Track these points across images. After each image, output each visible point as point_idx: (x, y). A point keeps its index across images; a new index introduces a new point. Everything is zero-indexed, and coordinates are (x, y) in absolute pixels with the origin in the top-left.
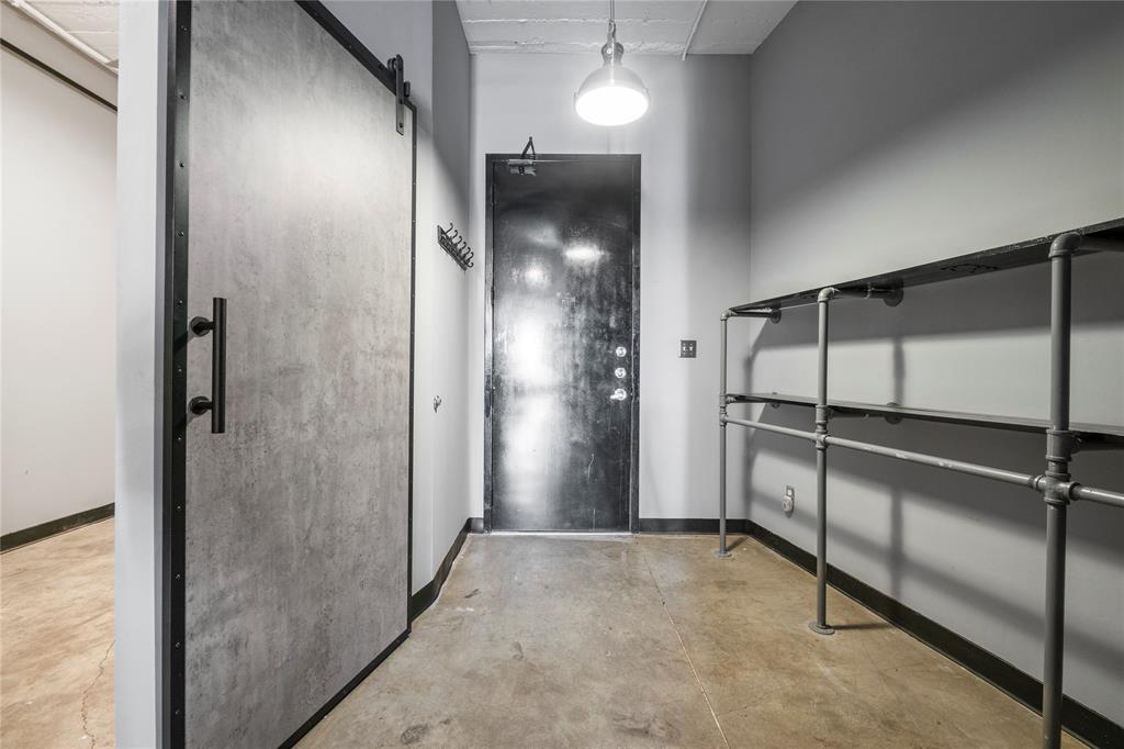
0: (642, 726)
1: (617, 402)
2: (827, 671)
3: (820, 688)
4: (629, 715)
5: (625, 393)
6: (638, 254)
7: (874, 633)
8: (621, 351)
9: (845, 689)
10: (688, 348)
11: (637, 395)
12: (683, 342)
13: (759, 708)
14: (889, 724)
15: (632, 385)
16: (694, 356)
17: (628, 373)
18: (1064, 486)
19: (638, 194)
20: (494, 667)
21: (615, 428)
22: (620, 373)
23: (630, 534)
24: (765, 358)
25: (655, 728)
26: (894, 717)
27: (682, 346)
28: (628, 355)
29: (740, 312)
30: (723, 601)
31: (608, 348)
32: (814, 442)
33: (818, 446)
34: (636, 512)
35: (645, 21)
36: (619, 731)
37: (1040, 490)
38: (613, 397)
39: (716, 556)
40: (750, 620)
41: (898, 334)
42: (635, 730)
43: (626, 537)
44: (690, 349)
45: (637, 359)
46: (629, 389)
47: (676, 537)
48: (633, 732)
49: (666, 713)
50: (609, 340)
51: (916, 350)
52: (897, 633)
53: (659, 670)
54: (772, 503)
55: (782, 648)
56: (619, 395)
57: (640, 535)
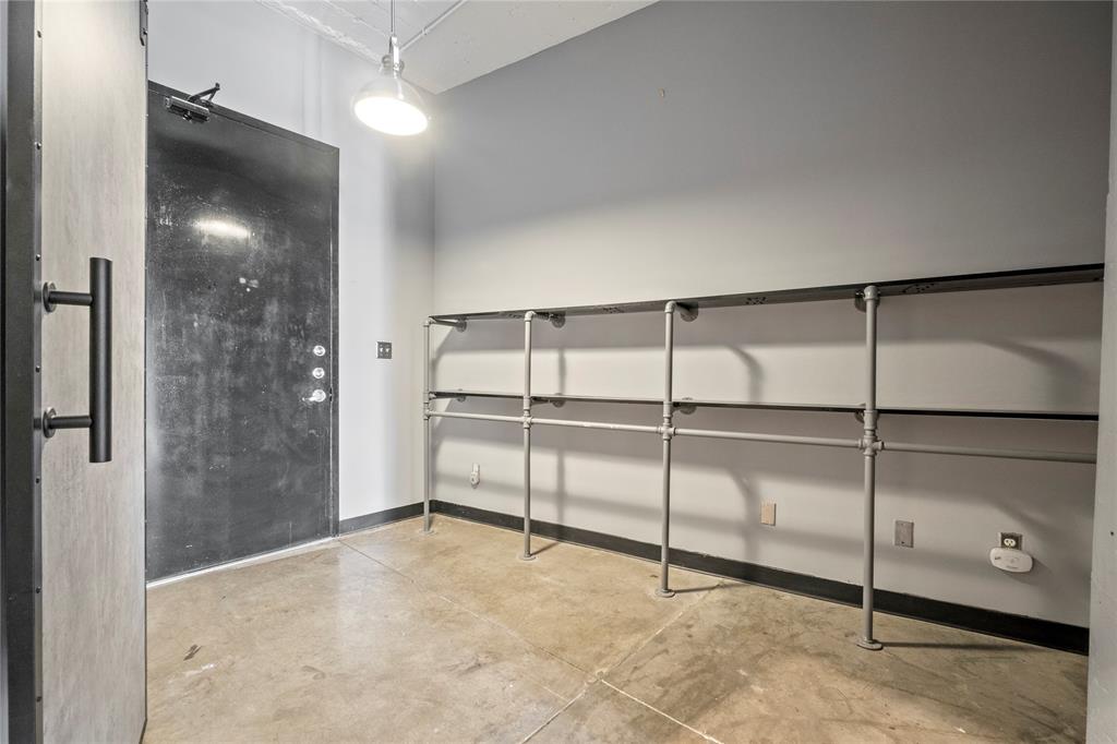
0: (472, 664)
1: (316, 404)
2: (547, 579)
3: (551, 589)
4: (458, 662)
5: (324, 394)
6: (336, 250)
7: (554, 549)
8: (319, 351)
9: (562, 584)
10: (384, 350)
11: (336, 395)
12: (380, 343)
13: (530, 615)
14: (593, 591)
15: (331, 384)
16: (390, 357)
17: (327, 373)
18: (672, 430)
19: (337, 189)
20: (301, 696)
21: (313, 431)
22: (318, 373)
23: (330, 539)
24: (448, 361)
25: (482, 659)
26: (592, 588)
27: (379, 347)
28: (327, 354)
29: (439, 320)
30: (455, 564)
31: (305, 346)
32: (522, 423)
33: (526, 425)
34: (337, 515)
35: (356, 19)
36: (460, 675)
37: (661, 434)
38: (312, 399)
39: (423, 534)
40: (484, 569)
41: (562, 347)
42: (469, 669)
43: (328, 543)
44: (385, 350)
45: (336, 359)
46: (328, 390)
47: (376, 530)
48: (470, 670)
49: (481, 647)
50: (307, 337)
51: (573, 357)
52: (565, 546)
53: (452, 626)
54: (457, 481)
55: (515, 577)
56: (318, 396)
57: (341, 537)
